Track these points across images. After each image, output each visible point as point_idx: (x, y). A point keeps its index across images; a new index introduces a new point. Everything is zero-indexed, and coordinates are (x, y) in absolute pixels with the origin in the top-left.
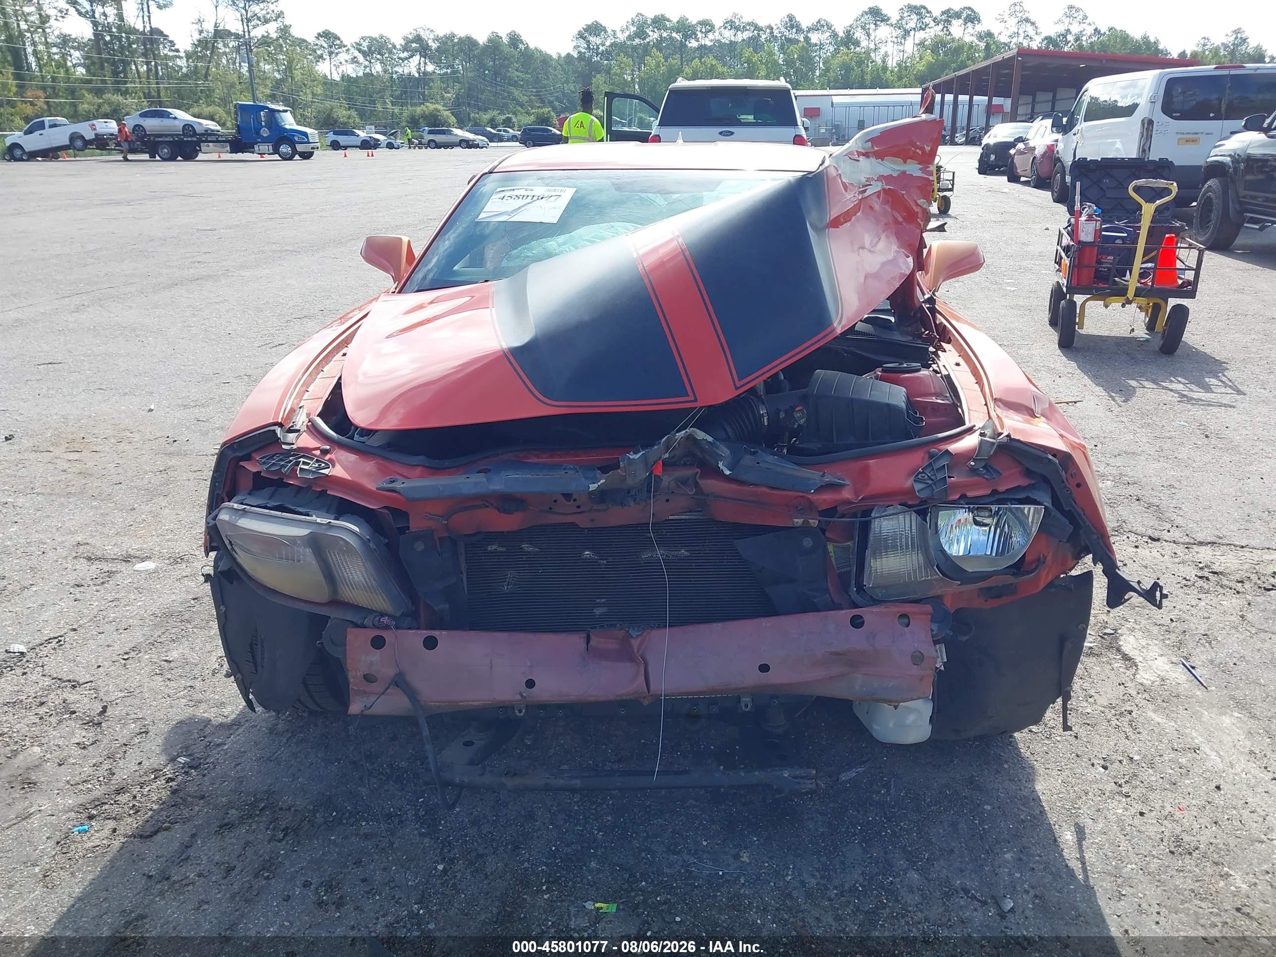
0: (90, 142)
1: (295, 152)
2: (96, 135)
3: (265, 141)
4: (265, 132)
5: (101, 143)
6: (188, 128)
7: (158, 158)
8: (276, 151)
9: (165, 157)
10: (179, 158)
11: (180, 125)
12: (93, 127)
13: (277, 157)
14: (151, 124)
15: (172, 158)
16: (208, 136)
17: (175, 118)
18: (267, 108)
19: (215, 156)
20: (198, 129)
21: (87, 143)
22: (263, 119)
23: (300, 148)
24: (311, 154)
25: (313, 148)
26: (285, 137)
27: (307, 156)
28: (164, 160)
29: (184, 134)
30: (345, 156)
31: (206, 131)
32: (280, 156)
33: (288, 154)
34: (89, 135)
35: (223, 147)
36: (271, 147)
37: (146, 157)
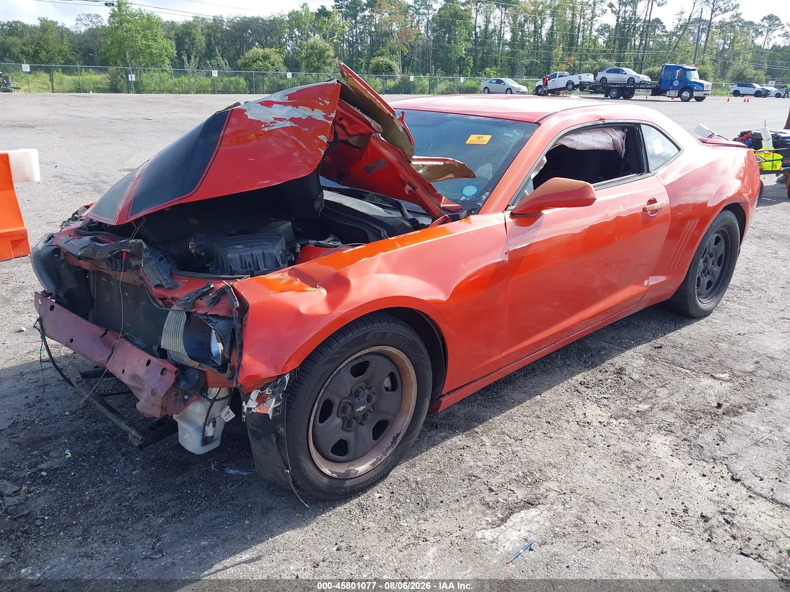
0: (577, 86)
1: (691, 96)
2: (580, 82)
3: (675, 88)
4: (676, 83)
5: (582, 87)
6: (631, 80)
7: (609, 97)
8: (679, 95)
9: (614, 96)
10: (622, 98)
11: (626, 77)
12: (580, 78)
13: (679, 99)
14: (611, 77)
15: (617, 98)
16: (642, 85)
17: (625, 74)
18: (682, 68)
19: (644, 98)
20: (637, 81)
21: (575, 87)
22: (677, 75)
23: (695, 94)
24: (703, 98)
25: (704, 95)
26: (689, 86)
27: (700, 99)
28: (612, 98)
29: (627, 84)
30: (728, 101)
31: (641, 82)
32: (681, 99)
33: (686, 97)
34: (577, 82)
35: (648, 92)
36: (677, 93)
37: (603, 96)
